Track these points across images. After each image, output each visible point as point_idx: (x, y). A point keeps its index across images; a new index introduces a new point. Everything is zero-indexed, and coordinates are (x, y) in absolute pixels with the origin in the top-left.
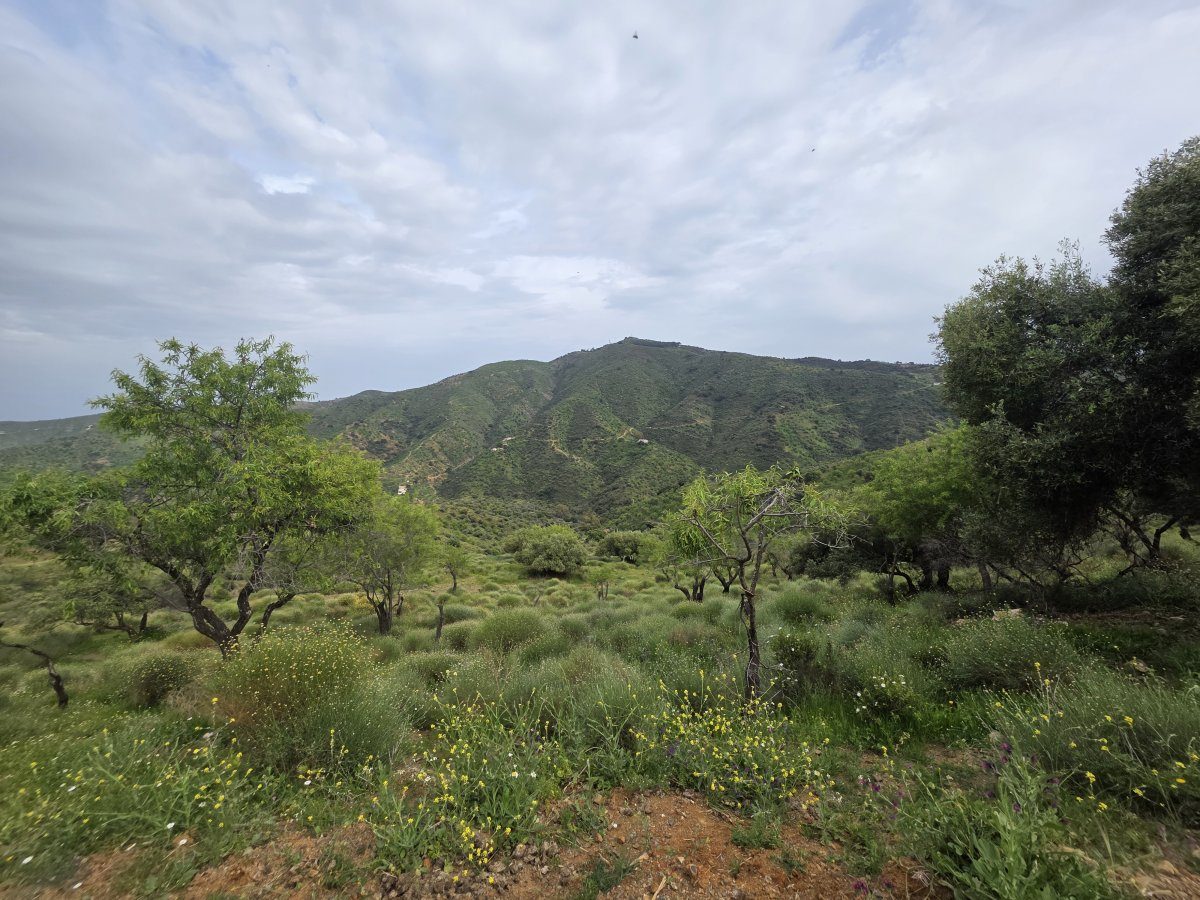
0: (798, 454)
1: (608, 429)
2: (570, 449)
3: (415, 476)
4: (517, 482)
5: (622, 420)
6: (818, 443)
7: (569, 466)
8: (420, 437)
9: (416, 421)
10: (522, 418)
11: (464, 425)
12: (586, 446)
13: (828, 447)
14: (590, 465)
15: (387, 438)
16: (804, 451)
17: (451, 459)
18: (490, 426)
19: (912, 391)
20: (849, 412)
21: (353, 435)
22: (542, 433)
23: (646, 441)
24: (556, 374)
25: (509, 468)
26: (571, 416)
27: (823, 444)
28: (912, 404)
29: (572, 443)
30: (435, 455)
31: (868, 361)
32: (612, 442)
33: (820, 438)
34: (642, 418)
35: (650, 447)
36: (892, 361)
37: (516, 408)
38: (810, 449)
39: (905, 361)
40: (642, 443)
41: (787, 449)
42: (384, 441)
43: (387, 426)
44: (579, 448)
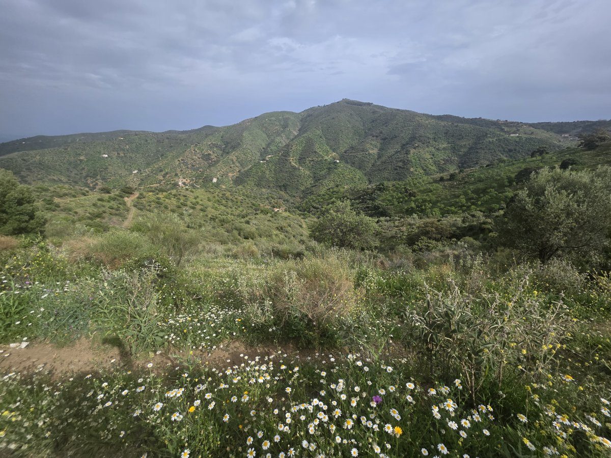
0: (418, 173)
1: (321, 153)
2: (300, 163)
3: (222, 173)
4: (271, 179)
5: (331, 148)
6: (430, 167)
7: (297, 173)
8: (228, 153)
9: (227, 144)
10: (280, 145)
11: (250, 147)
12: (308, 162)
13: (436, 169)
14: (307, 172)
15: (211, 153)
16: (422, 171)
17: (241, 165)
18: (263, 148)
19: (494, 140)
20: (454, 149)
21: (194, 150)
22: (286, 154)
23: (338, 161)
24: (301, 121)
25: (267, 172)
26: (303, 145)
27: (434, 168)
28: (492, 146)
29: (301, 160)
30: (233, 163)
31: (480, 118)
32: (321, 161)
33: (432, 164)
34: (341, 148)
35: (339, 164)
36: (494, 119)
37: (278, 139)
38: (425, 170)
39: (502, 119)
40: (336, 162)
41: (412, 170)
42: (209, 154)
43: (211, 147)
44: (304, 163)
